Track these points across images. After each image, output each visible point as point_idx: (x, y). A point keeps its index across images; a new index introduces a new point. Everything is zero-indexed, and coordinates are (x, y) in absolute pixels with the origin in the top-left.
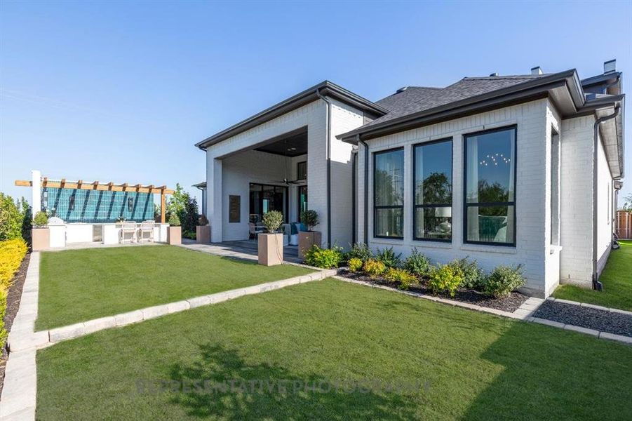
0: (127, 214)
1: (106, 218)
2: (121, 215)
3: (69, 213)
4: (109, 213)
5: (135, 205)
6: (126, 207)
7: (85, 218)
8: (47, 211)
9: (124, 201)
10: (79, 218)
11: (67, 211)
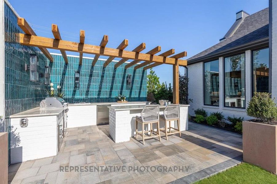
0: (126, 93)
1: (108, 96)
2: (121, 94)
3: (75, 91)
4: (111, 92)
5: (133, 84)
6: (125, 85)
7: (89, 97)
8: (52, 89)
9: (124, 78)
10: (84, 96)
11: (72, 89)
